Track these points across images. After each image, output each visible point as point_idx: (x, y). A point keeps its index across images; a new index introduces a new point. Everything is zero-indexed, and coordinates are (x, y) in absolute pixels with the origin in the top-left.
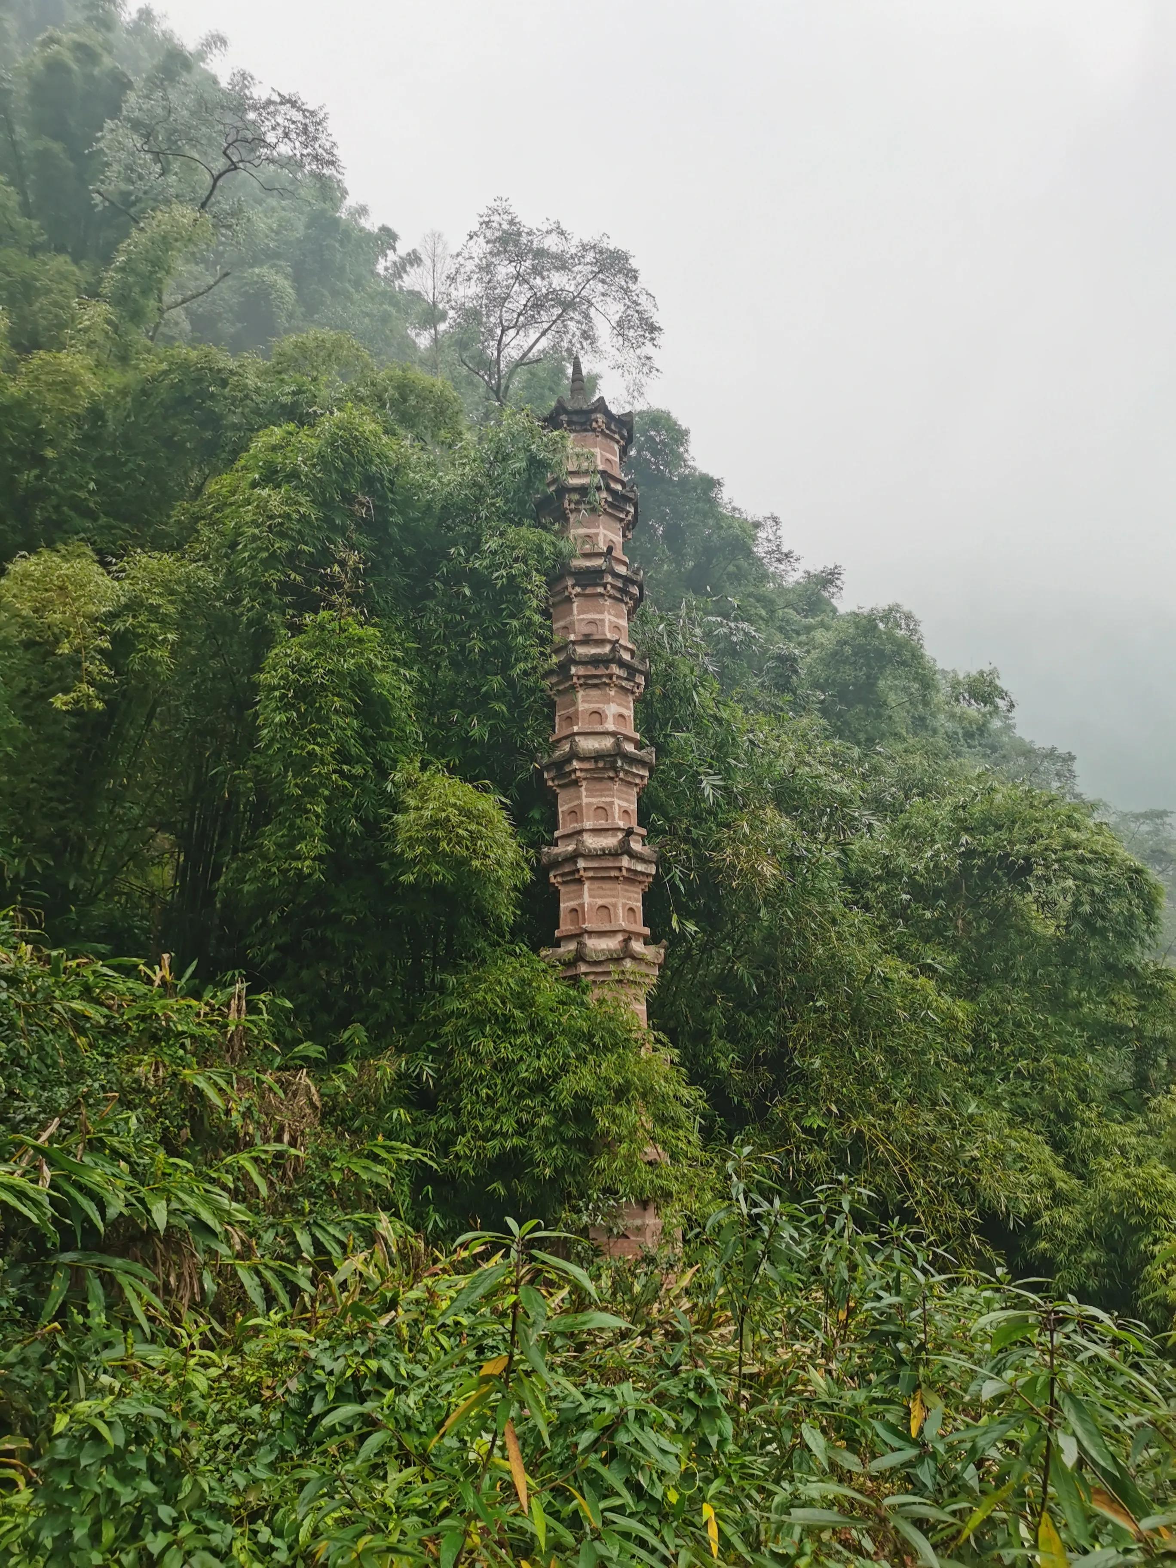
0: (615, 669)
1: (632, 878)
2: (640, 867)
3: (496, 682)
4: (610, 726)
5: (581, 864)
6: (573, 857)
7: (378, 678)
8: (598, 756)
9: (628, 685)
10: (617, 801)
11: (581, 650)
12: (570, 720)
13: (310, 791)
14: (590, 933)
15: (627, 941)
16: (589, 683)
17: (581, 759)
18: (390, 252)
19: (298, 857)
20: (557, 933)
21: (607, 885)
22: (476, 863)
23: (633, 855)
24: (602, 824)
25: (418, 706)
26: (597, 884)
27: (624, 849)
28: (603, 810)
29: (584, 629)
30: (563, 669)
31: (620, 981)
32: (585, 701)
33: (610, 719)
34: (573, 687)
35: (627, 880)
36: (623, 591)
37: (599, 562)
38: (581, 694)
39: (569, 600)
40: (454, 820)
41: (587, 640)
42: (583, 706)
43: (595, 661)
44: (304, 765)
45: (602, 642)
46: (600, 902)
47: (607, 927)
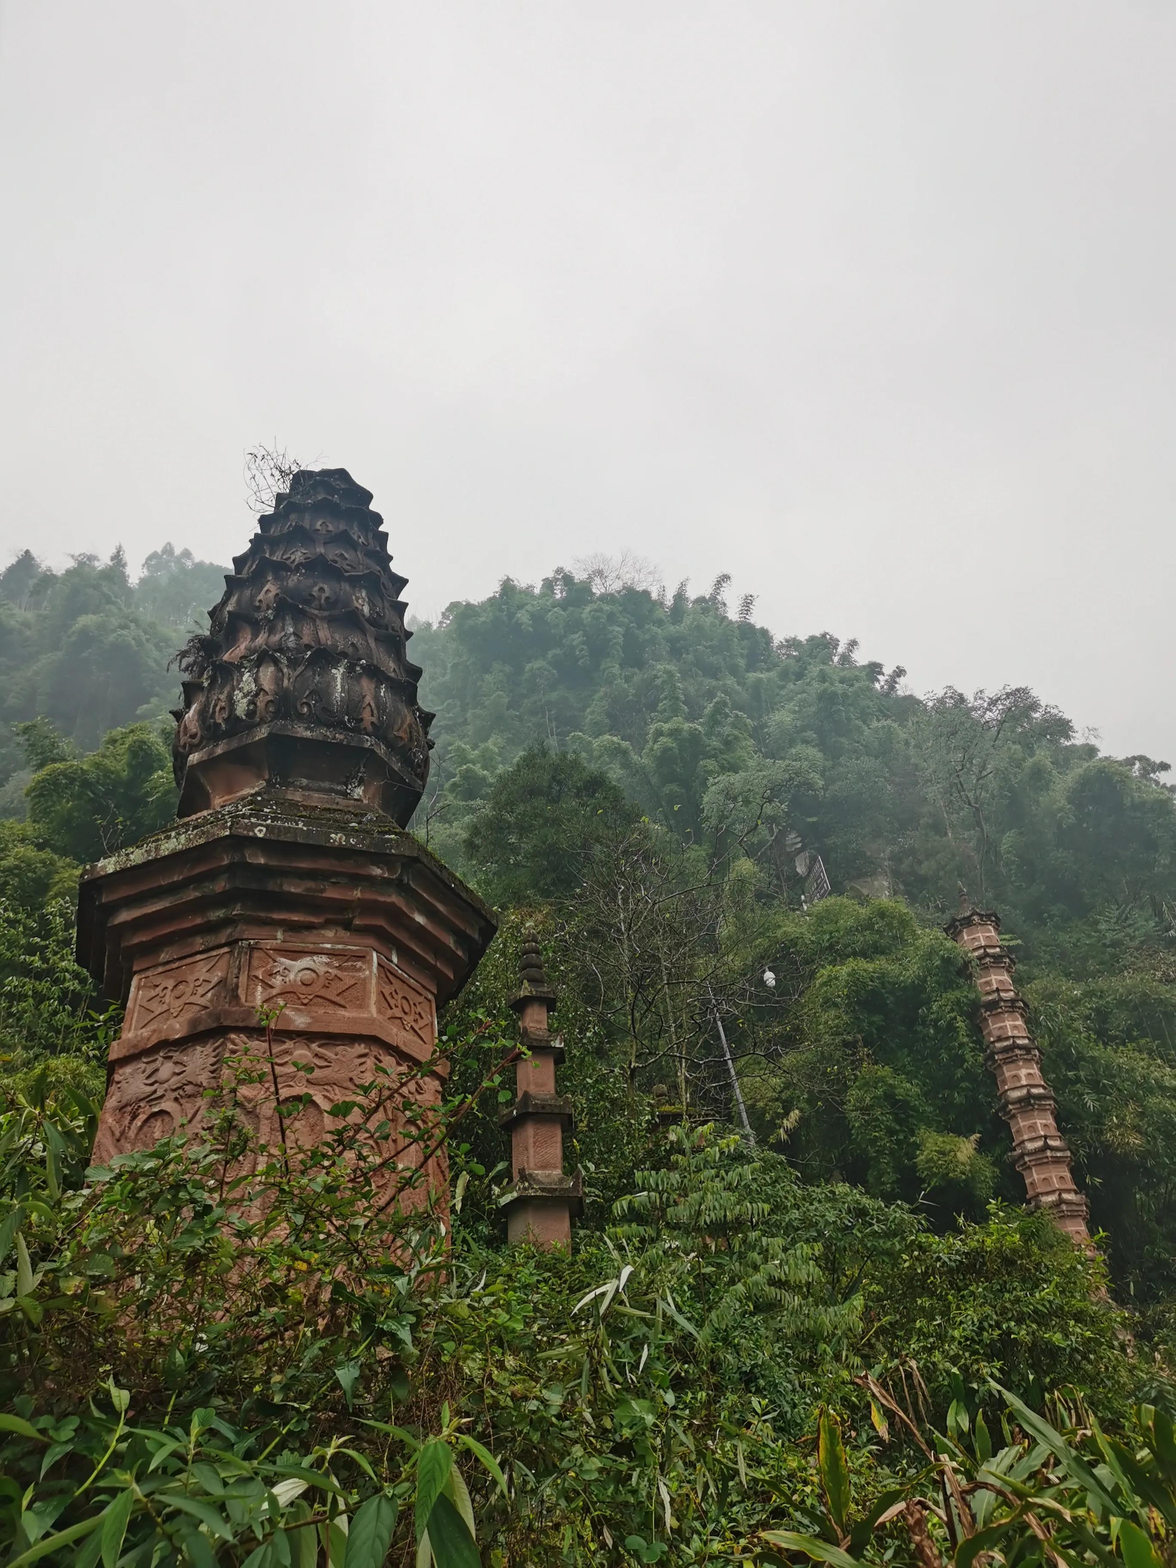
0: (1018, 1052)
1: (1057, 1161)
2: (1059, 1154)
3: (959, 1073)
4: (1024, 1082)
5: (1027, 1159)
6: (1022, 1156)
7: (897, 1092)
8: (1020, 1100)
9: (1029, 1057)
10: (1038, 1121)
11: (998, 1045)
12: (1004, 1082)
13: (880, 1152)
14: (1043, 1194)
15: (1060, 1195)
16: (1006, 1061)
17: (1012, 1104)
18: (880, 677)
19: (883, 1183)
20: (1028, 1197)
21: (1045, 1167)
22: (951, 1175)
23: (1053, 1149)
24: (1034, 1135)
25: (925, 1095)
26: (1039, 1168)
27: (1046, 1147)
28: (1032, 1128)
29: (996, 1033)
30: (991, 1057)
31: (1060, 1217)
32: (1008, 1072)
33: (1023, 1078)
34: (999, 1066)
35: (1053, 1162)
36: (1013, 1007)
37: (995, 996)
38: (1005, 1068)
39: (985, 1019)
40: (935, 1158)
41: (1000, 1039)
42: (1007, 1074)
43: (1006, 1050)
44: (873, 1141)
45: (1008, 1038)
46: (1043, 1177)
47: (1049, 1189)
